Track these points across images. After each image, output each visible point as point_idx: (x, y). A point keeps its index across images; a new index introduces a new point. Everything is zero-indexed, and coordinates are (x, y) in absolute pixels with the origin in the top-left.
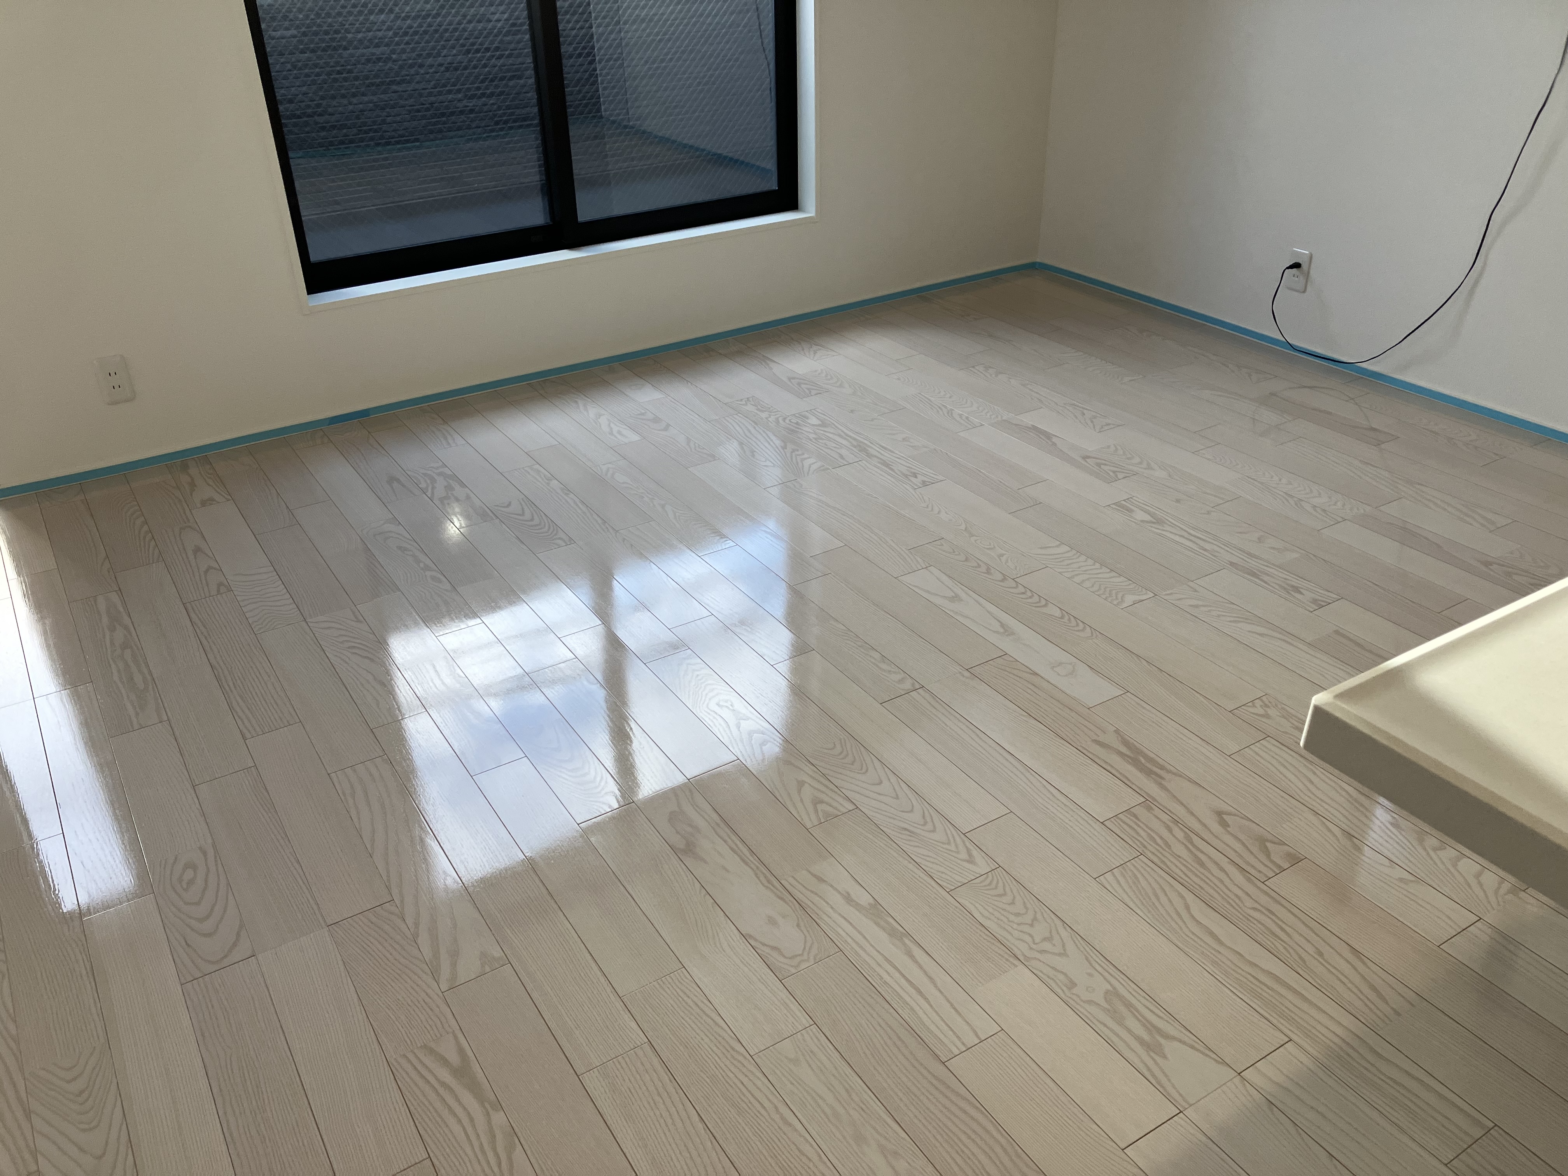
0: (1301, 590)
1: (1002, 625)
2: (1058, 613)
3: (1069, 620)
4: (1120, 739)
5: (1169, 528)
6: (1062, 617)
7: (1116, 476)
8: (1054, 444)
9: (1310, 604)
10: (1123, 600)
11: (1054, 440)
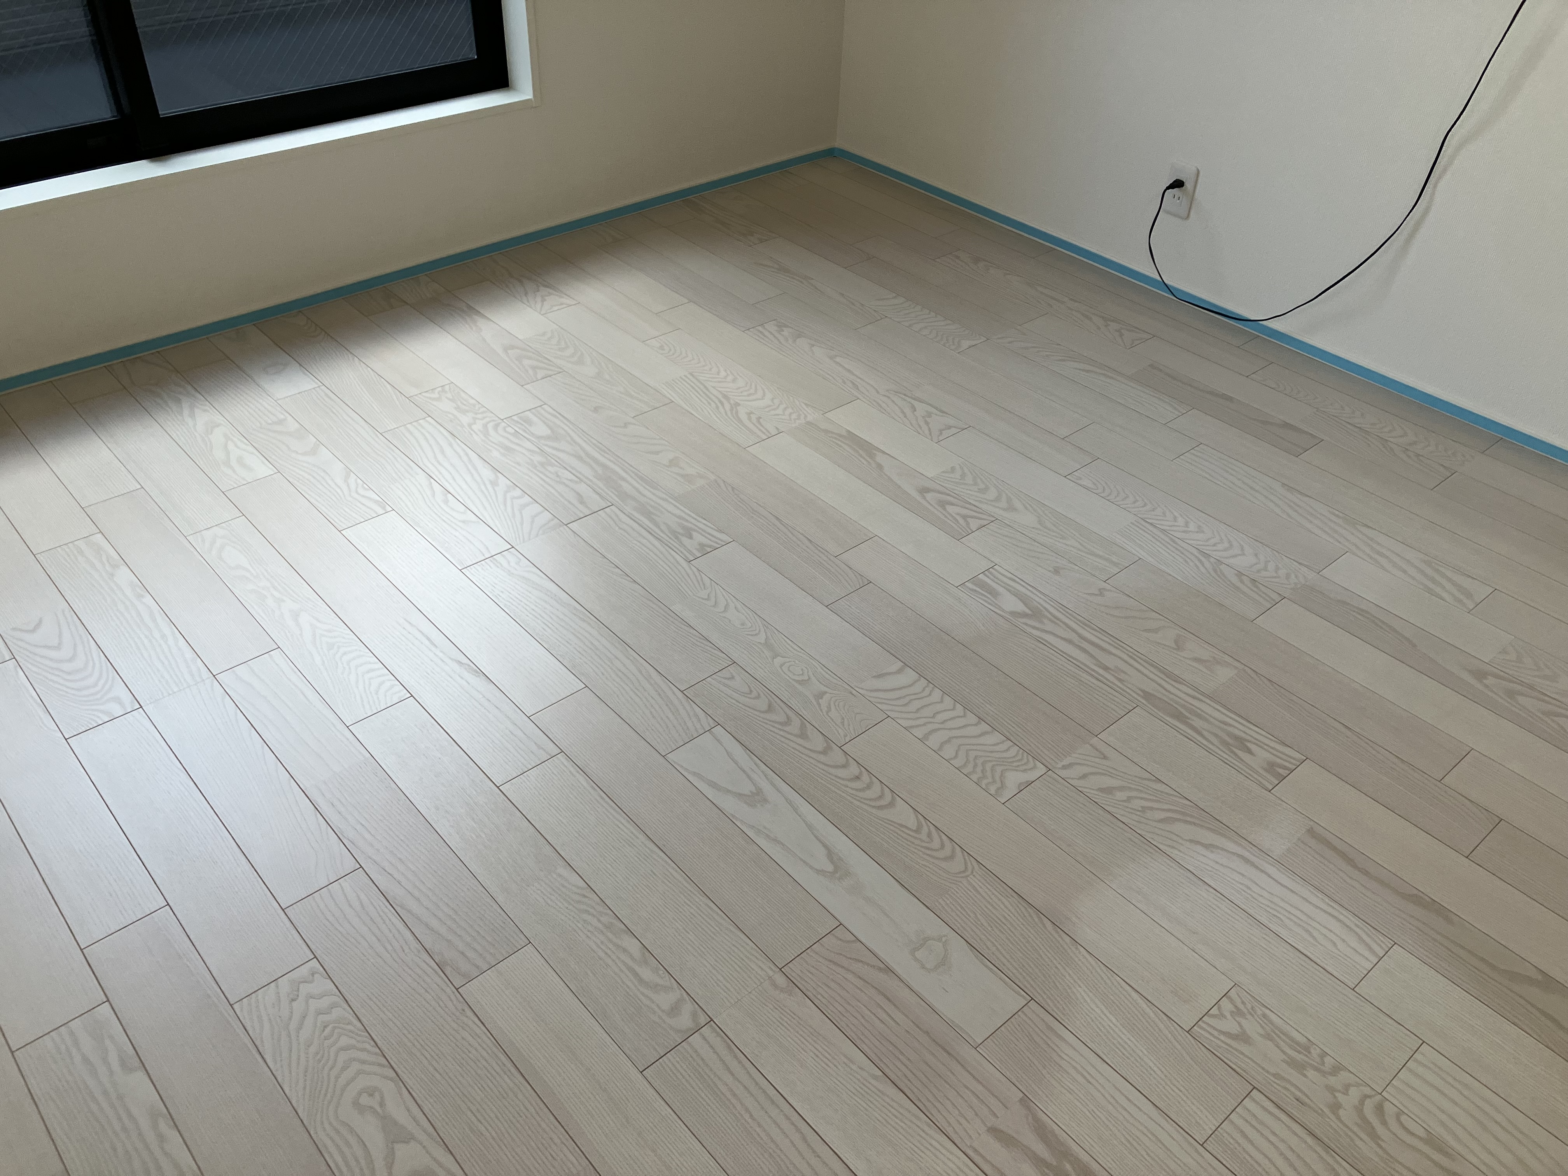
0: (1249, 744)
1: (830, 854)
2: (912, 822)
3: (929, 835)
4: (1030, 1118)
5: (1049, 626)
6: (918, 830)
7: (968, 524)
8: (880, 467)
9: (1264, 774)
10: (1003, 786)
11: (880, 458)
